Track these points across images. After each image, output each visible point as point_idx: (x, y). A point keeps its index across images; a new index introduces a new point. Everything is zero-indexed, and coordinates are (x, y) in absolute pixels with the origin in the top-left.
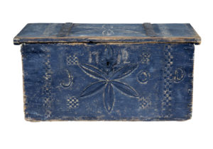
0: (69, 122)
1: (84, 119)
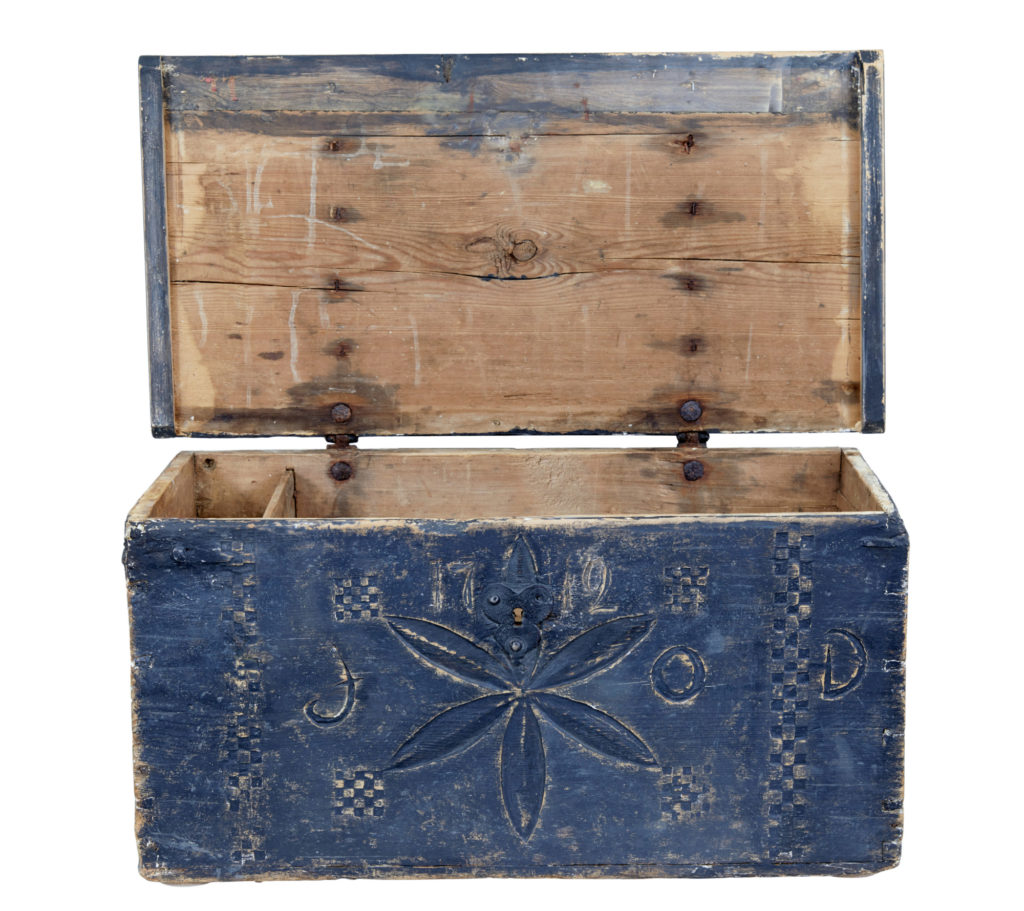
0: (343, 883)
1: (409, 869)
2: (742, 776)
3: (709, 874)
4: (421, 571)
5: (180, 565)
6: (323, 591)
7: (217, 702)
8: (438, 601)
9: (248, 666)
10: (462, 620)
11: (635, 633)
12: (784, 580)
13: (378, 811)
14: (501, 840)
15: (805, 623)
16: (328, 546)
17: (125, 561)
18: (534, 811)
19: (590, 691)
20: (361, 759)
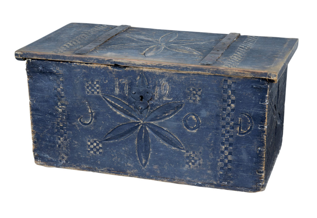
0: (91, 173)
1: (109, 171)
2: (211, 157)
3: (200, 185)
4: (112, 81)
5: (41, 72)
6: (83, 84)
7: (54, 115)
8: (117, 91)
9: (62, 105)
10: (124, 98)
11: (178, 107)
12: (226, 96)
13: (100, 153)
14: (136, 167)
15: (233, 110)
16: (84, 70)
17: (27, 70)
18: (147, 159)
19: (164, 124)
20: (95, 137)
